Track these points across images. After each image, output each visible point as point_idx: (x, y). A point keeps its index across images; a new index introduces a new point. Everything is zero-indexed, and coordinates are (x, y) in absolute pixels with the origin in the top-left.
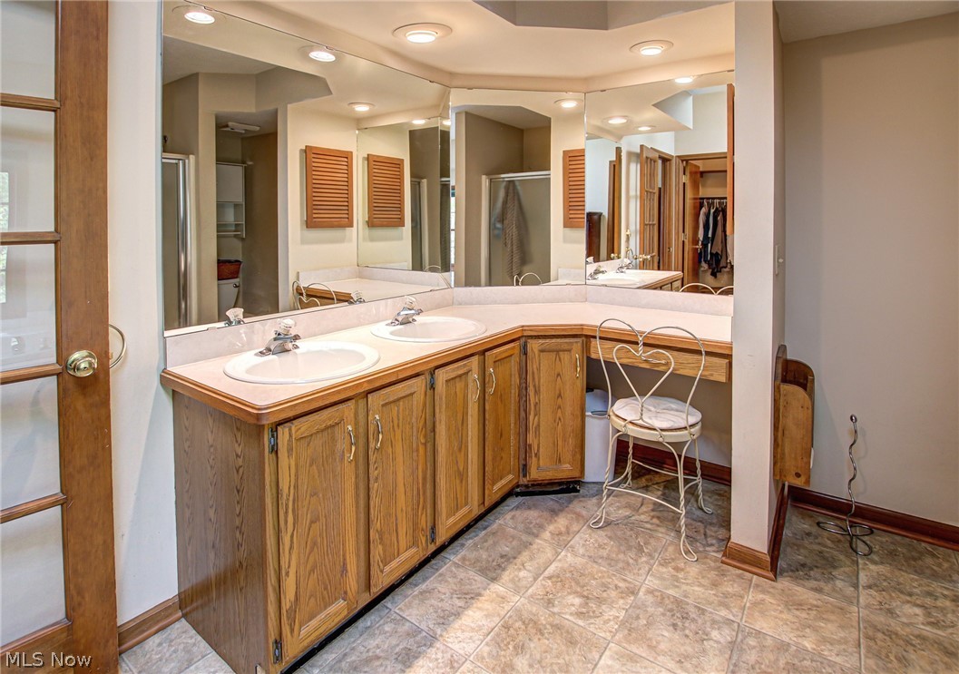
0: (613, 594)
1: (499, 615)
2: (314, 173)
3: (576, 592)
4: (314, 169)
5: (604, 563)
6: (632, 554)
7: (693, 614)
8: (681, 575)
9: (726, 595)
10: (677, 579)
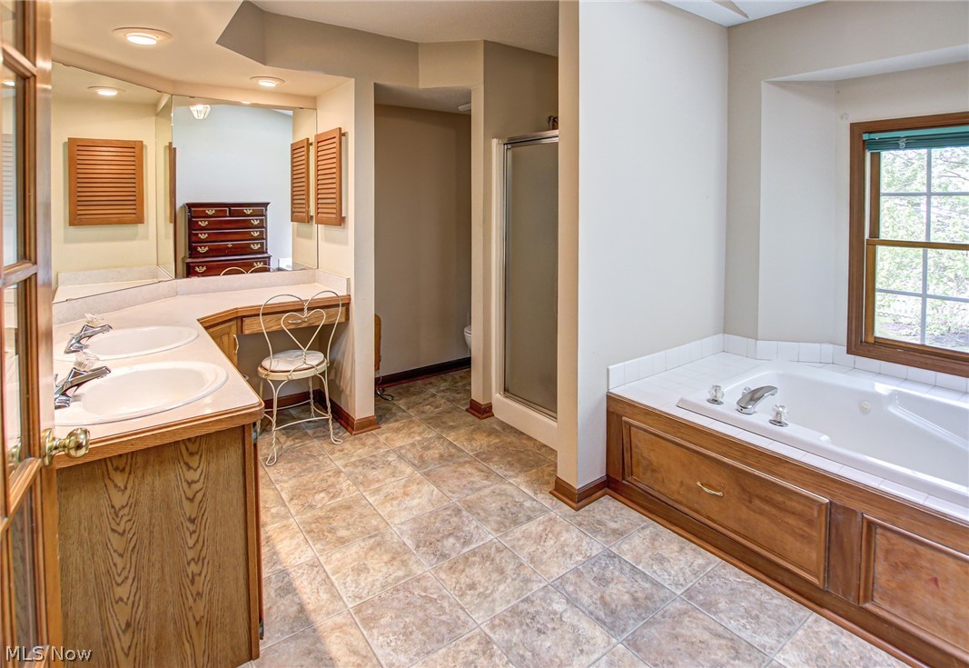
0: (332, 479)
1: (297, 532)
2: (79, 166)
3: (316, 493)
4: (79, 162)
5: (306, 473)
6: (312, 460)
7: (373, 459)
8: (346, 451)
9: (373, 445)
10: (347, 454)
